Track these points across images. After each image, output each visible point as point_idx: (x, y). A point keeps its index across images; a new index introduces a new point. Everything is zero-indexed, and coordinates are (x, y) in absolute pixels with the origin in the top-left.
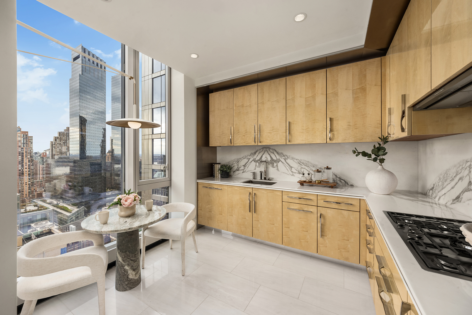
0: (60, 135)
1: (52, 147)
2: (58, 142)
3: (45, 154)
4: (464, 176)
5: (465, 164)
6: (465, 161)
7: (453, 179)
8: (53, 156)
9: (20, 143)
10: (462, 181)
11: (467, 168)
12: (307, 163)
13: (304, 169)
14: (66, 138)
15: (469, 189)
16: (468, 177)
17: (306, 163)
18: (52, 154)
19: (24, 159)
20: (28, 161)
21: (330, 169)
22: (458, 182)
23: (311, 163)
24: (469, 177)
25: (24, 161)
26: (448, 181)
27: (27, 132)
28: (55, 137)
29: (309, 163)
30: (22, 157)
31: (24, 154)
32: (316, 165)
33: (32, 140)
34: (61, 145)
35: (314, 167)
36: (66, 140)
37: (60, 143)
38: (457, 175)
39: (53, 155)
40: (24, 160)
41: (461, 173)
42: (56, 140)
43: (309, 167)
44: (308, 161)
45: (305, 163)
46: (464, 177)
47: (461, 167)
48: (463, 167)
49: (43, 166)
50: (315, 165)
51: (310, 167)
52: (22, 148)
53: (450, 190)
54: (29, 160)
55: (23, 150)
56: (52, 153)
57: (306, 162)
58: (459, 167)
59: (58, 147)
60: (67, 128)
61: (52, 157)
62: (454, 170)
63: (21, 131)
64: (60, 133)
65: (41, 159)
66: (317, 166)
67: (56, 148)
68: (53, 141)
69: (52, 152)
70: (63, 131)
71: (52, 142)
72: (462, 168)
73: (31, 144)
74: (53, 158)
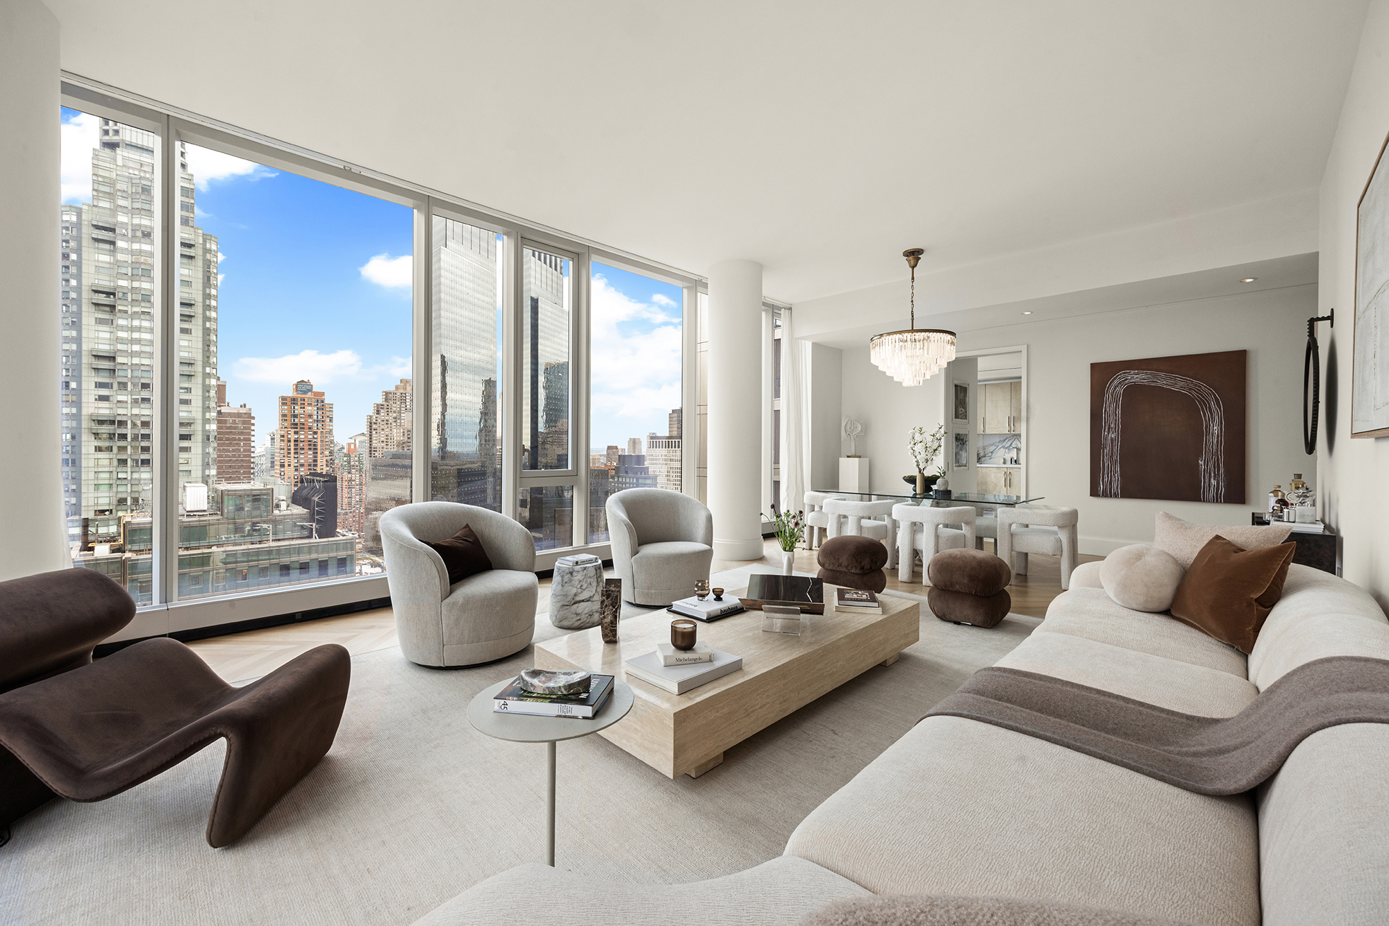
0: (386, 400)
1: (371, 429)
2: (383, 416)
3: (352, 447)
8: (373, 452)
9: (310, 420)
14: (400, 407)
18: (371, 448)
19: (319, 459)
20: (325, 463)
25: (319, 463)
27: (323, 394)
28: (378, 405)
30: (314, 453)
31: (319, 447)
33: (332, 411)
34: (389, 425)
36: (400, 412)
37: (387, 420)
39: (373, 449)
40: (318, 461)
42: (378, 412)
49: (350, 476)
52: (315, 433)
54: (327, 461)
55: (315, 436)
56: (371, 445)
59: (383, 430)
60: (401, 381)
61: (371, 454)
63: (314, 390)
64: (387, 394)
65: (345, 459)
67: (378, 431)
68: (372, 414)
69: (371, 441)
70: (392, 389)
71: (371, 417)
73: (330, 421)
74: (373, 455)
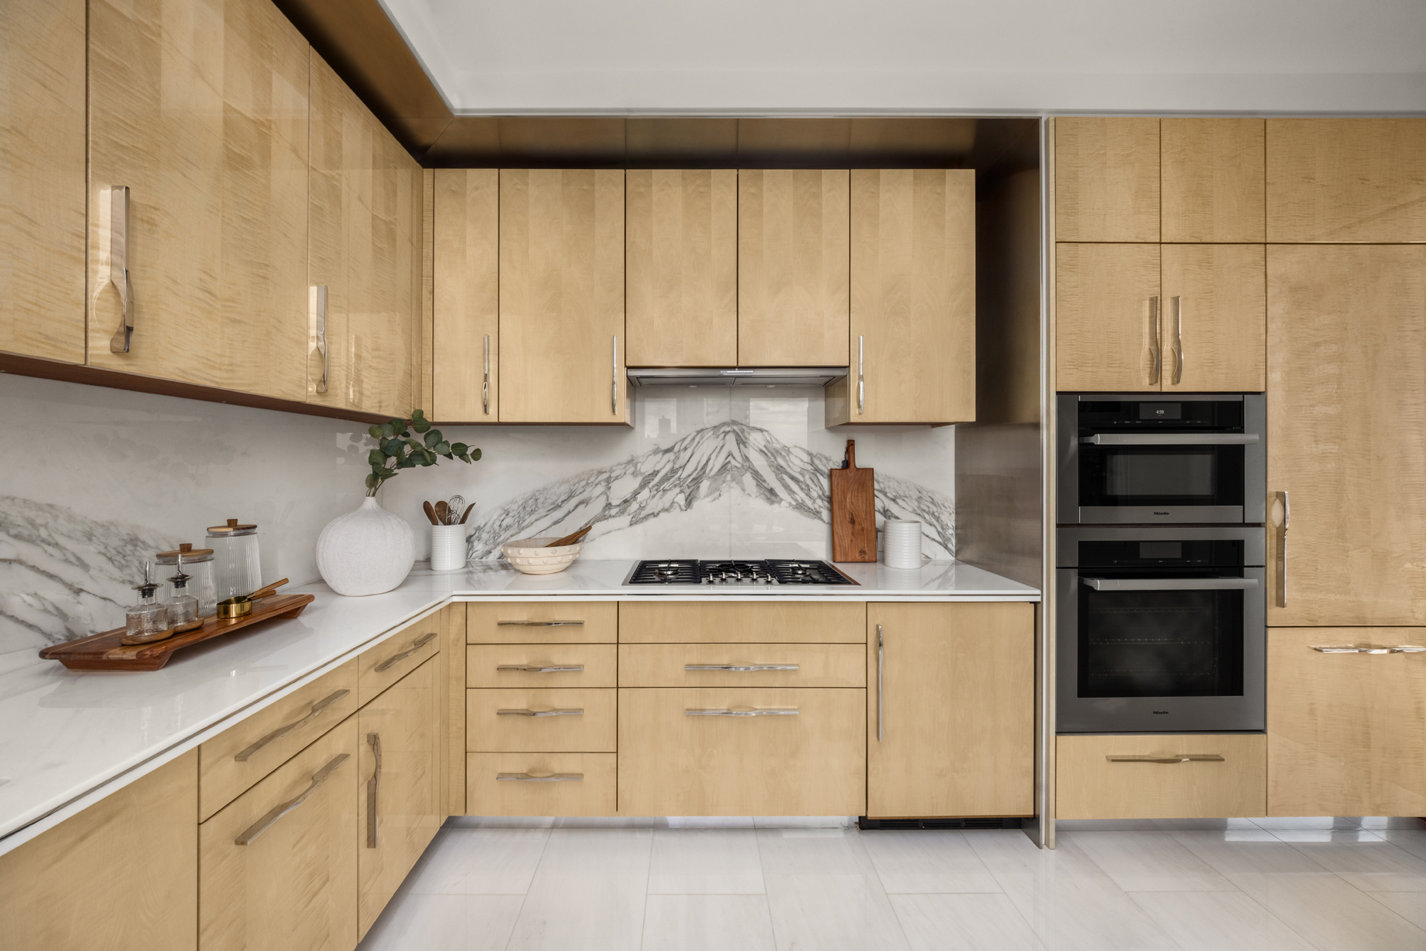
4: (593, 496)
5: (595, 477)
6: (596, 472)
7: (560, 506)
10: (587, 505)
11: (602, 482)
12: (39, 521)
13: (15, 567)
15: (605, 516)
16: (603, 498)
17: (32, 523)
21: (248, 529)
22: (574, 510)
23: (71, 519)
24: (606, 497)
26: (542, 512)
29: (56, 517)
32: (103, 526)
35: (89, 536)
38: (570, 497)
41: (585, 493)
43: (56, 545)
44: (51, 506)
45: (20, 521)
46: (593, 499)
47: (584, 483)
48: (589, 482)
50: (96, 523)
51: (62, 541)
53: (550, 526)
57: (31, 514)
58: (579, 482)
62: (564, 489)
66: (112, 528)
72: (587, 484)
